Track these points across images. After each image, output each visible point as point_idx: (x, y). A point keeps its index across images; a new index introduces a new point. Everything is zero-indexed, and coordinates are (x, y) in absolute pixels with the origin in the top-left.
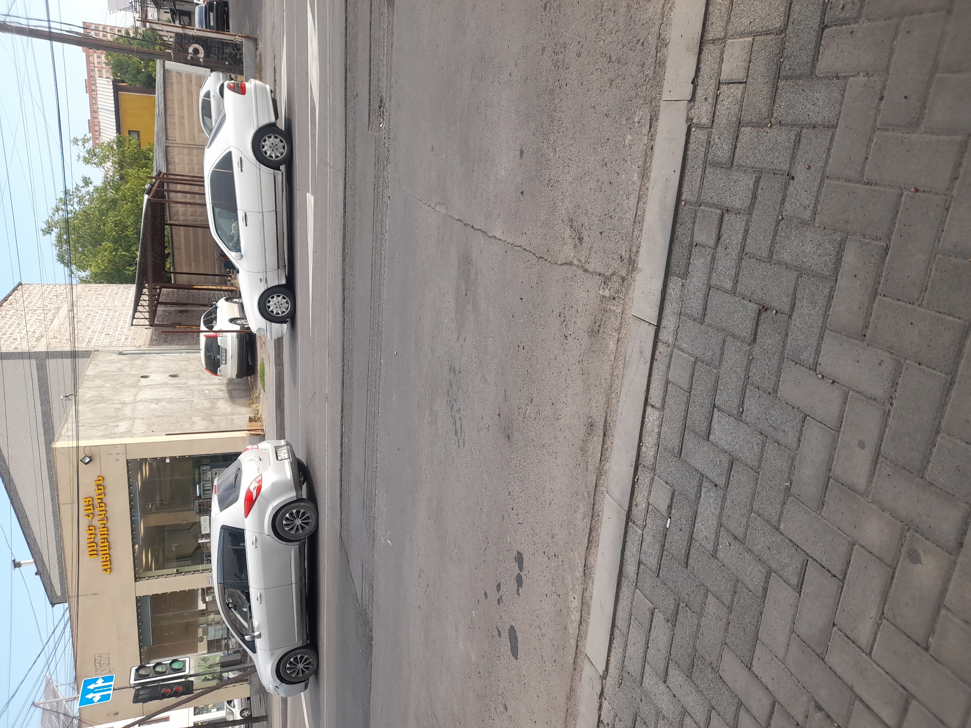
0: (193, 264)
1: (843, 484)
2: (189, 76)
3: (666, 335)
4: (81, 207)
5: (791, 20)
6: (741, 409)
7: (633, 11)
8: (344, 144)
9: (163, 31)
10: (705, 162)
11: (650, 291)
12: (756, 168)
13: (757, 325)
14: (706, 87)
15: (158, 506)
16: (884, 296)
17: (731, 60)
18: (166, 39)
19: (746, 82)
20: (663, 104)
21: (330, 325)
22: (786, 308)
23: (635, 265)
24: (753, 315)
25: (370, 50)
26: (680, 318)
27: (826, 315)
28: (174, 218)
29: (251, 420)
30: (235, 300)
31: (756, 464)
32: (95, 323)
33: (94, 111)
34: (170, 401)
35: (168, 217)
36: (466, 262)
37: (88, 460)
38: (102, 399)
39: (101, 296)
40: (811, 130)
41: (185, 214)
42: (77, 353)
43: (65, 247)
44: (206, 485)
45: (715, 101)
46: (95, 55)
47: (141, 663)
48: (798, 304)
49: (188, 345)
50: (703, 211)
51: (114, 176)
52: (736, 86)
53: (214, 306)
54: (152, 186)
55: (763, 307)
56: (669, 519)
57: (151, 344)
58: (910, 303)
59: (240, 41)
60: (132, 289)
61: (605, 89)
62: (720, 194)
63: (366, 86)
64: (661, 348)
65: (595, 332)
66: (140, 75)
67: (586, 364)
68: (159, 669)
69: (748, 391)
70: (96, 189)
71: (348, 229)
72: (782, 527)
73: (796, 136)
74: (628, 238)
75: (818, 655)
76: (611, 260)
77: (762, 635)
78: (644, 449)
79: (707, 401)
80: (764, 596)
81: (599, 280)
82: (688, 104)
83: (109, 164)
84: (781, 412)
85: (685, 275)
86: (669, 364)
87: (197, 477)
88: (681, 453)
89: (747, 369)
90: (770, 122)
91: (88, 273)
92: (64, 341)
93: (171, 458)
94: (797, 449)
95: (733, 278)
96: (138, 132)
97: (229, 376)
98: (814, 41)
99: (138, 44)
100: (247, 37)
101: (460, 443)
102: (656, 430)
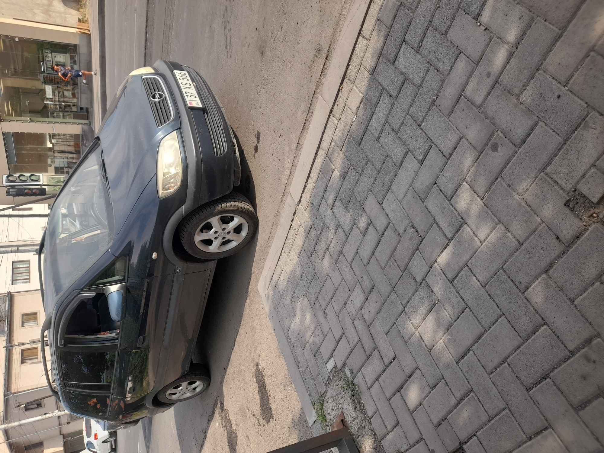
1: (468, 100)
6: (420, 44)
15: (13, 72)
29: (80, 21)
31: (419, 83)
44: (48, 64)
47: (10, 174)
56: (356, 116)
68: (22, 178)
69: (428, 31)
72: (423, 125)
75: (421, 199)
77: (393, 187)
78: (350, 67)
79: (400, 37)
80: (401, 165)
84: (446, 48)
86: (382, 6)
87: (41, 56)
88: (374, 72)
89: (433, 15)
93: (18, 38)
94: (448, 75)
101: (229, 55)
102: (362, 55)
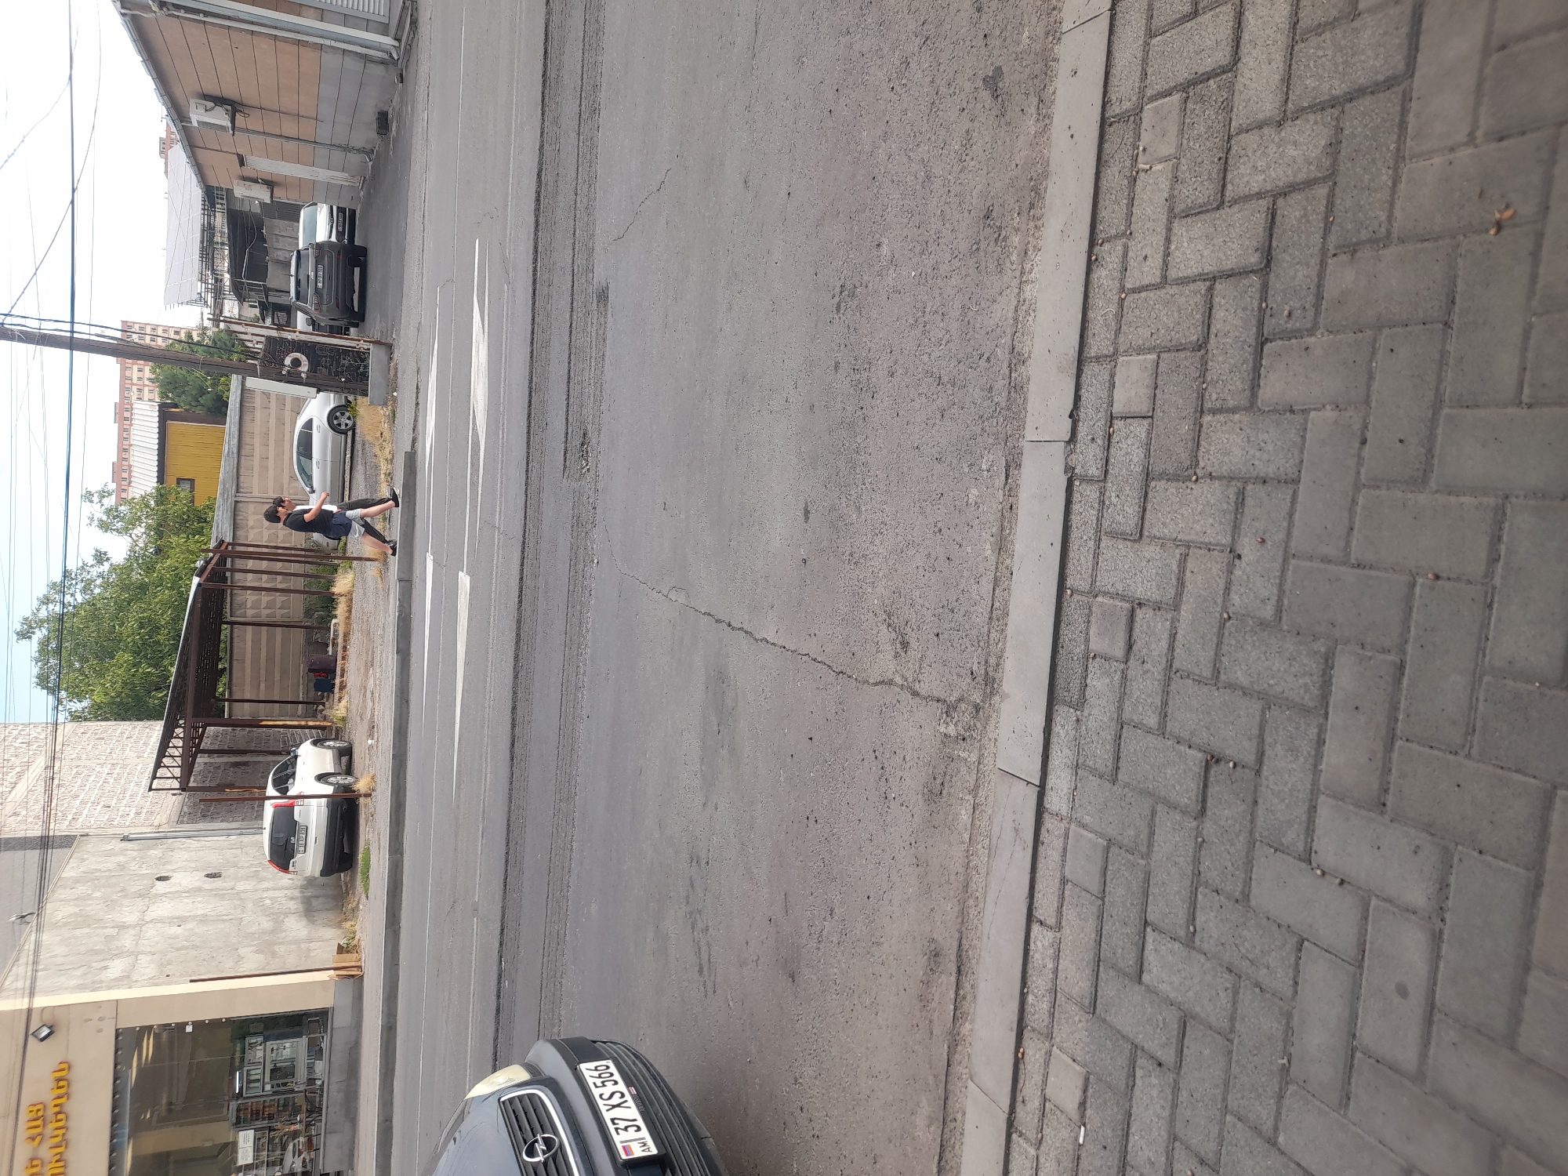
0: (263, 686)
1: (1378, 1061)
2: (281, 399)
3: (1056, 801)
4: (87, 597)
5: (1213, 330)
6: (1191, 928)
7: (970, 314)
8: (524, 498)
9: (246, 334)
10: (1098, 529)
11: (1025, 729)
12: (1180, 541)
13: (1205, 786)
14: (1092, 423)
15: (164, 1113)
16: (1407, 740)
17: (1127, 385)
18: (250, 345)
19: (1152, 417)
20: (1027, 447)
21: (488, 783)
22: (1250, 758)
23: (995, 686)
24: (1197, 769)
25: (569, 363)
26: (1077, 774)
27: (1316, 771)
28: (239, 612)
29: (341, 950)
30: (328, 743)
31: (1225, 1024)
32: (87, 788)
33: (124, 449)
34: (203, 920)
35: (228, 611)
36: (719, 679)
37: (45, 1032)
38: (84, 920)
39: (103, 742)
40: (1259, 487)
41: (256, 605)
42: (51, 839)
43: (52, 661)
44: (252, 1072)
45: (1107, 443)
46: (135, 368)
48: (1268, 752)
49: (243, 820)
50: (1102, 605)
51: (145, 549)
52: (1136, 422)
53: (292, 754)
54: (207, 563)
55: (1212, 757)
56: (1083, 1128)
57: (180, 822)
58: (1451, 753)
59: (366, 347)
60: (157, 728)
61: (933, 422)
62: (1125, 578)
63: (562, 413)
64: (1049, 823)
65: (935, 792)
66: (204, 397)
67: (922, 849)
69: (1200, 897)
70: (114, 568)
71: (525, 628)
72: (1281, 1139)
73: (1238, 494)
74: (982, 644)
76: (955, 677)
78: (1030, 999)
79: (1134, 915)
81: (937, 709)
82: (1066, 447)
83: (139, 530)
84: (1260, 933)
85: (1080, 704)
86: (1065, 850)
87: (238, 1055)
88: (1095, 1005)
89: (1196, 861)
90: (1195, 474)
91: (86, 703)
92: (31, 819)
93: (194, 1023)
94: (1293, 998)
95: (1159, 710)
96: (192, 481)
97: (308, 873)
98: (1251, 361)
99: (204, 352)
100: (377, 343)
101: (710, 991)
102: (1050, 966)
